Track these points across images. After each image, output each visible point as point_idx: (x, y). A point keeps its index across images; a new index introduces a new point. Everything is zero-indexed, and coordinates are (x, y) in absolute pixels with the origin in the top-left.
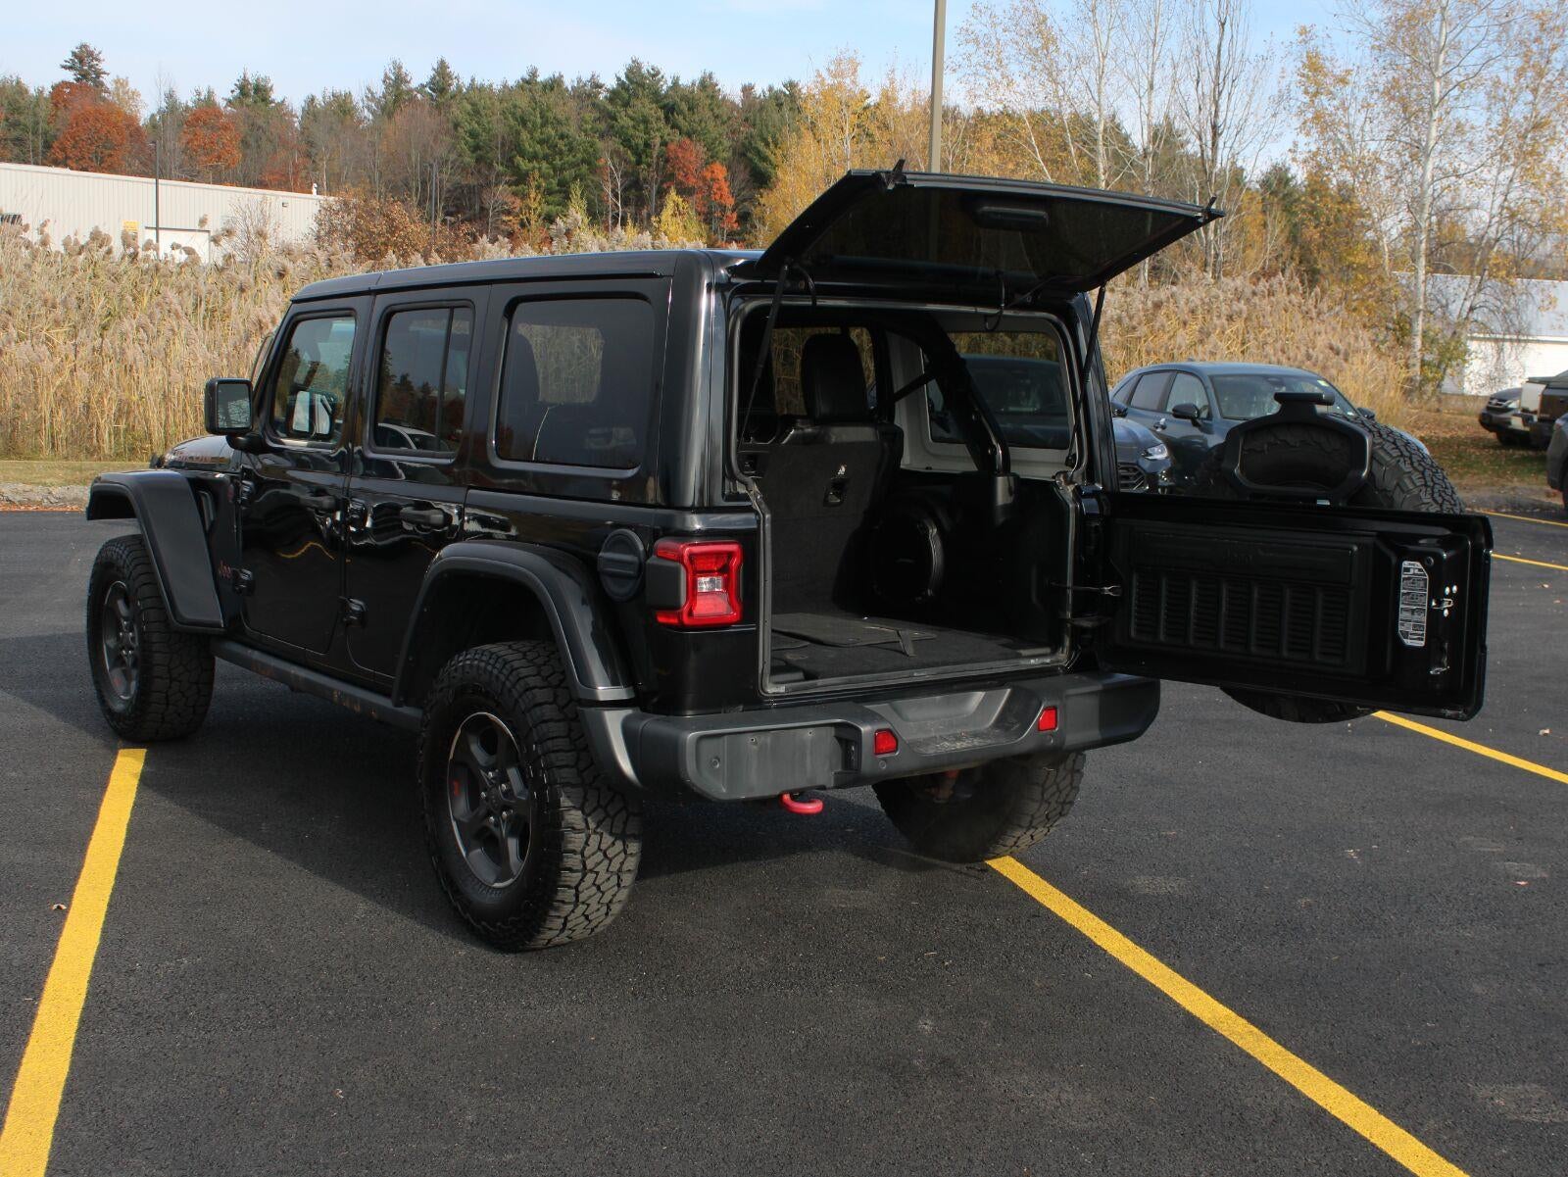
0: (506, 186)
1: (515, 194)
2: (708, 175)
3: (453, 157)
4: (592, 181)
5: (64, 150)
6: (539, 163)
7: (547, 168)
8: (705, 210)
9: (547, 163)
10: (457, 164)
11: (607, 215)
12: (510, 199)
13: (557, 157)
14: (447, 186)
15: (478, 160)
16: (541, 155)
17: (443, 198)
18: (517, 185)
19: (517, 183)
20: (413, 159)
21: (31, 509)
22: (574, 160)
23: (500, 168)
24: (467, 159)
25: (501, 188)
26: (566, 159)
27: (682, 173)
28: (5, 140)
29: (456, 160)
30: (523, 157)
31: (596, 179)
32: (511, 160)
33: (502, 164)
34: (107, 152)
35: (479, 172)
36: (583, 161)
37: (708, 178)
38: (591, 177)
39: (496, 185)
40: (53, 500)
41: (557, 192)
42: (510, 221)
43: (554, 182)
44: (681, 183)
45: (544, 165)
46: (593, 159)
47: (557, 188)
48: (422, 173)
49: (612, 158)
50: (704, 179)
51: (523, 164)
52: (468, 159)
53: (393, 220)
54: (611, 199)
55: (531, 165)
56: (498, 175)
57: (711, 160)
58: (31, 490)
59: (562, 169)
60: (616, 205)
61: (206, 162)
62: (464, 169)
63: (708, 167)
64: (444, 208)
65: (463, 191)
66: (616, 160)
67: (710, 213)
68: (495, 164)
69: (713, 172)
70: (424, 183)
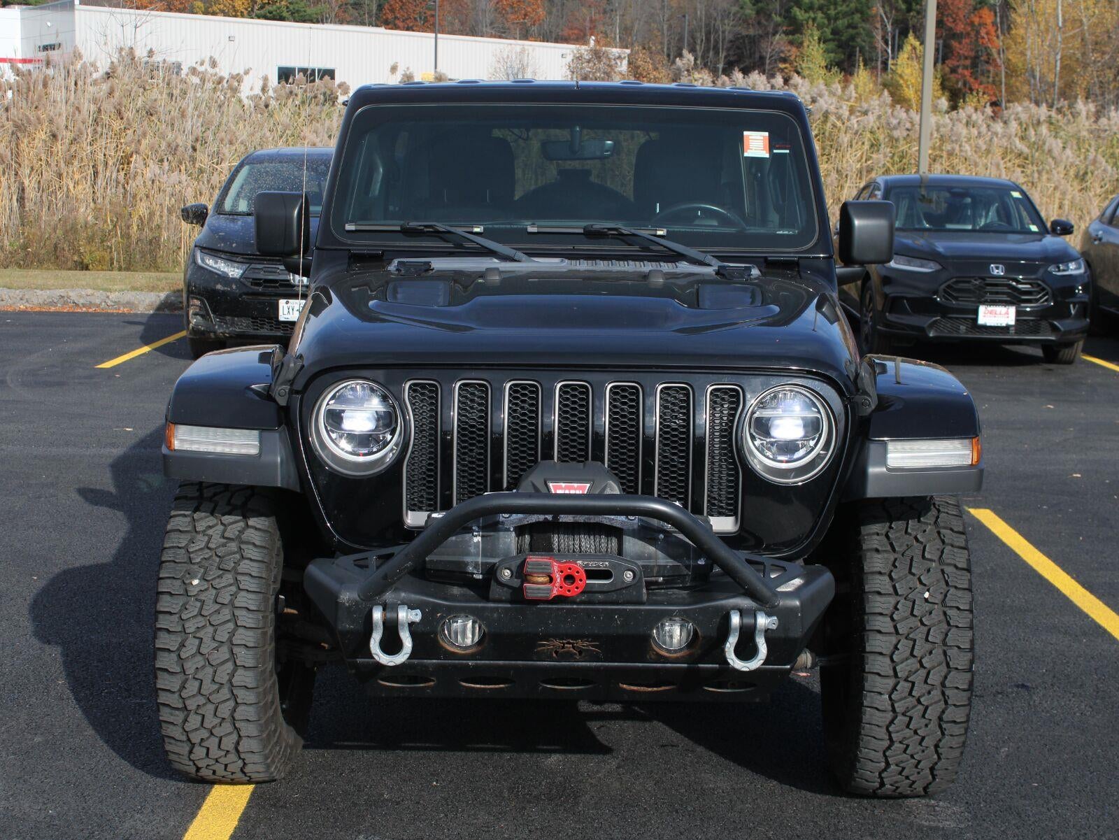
0: (783, 35)
1: (791, 43)
2: (976, 20)
3: (734, 9)
4: (864, 29)
5: (392, 10)
6: (814, 13)
7: (822, 18)
8: (972, 54)
9: (823, 13)
10: (739, 15)
11: (877, 60)
12: (786, 48)
13: (832, 7)
14: (729, 37)
15: (758, 13)
16: (816, 6)
17: (725, 47)
18: (793, 34)
19: (793, 33)
20: (699, 13)
21: (90, 310)
22: (848, 9)
23: (778, 19)
24: (748, 11)
25: (777, 37)
26: (839, 8)
27: (951, 20)
28: (346, 4)
29: (738, 12)
30: (800, 8)
31: (867, 26)
32: (788, 11)
33: (780, 15)
34: (429, 13)
35: (759, 23)
36: (857, 10)
37: (976, 23)
38: (864, 25)
39: (774, 34)
40: (110, 303)
41: (830, 40)
42: (786, 68)
43: (828, 31)
44: (951, 29)
45: (820, 15)
46: (865, 8)
47: (831, 37)
48: (707, 25)
49: (883, 7)
50: (972, 24)
51: (798, 13)
52: (750, 11)
53: (638, 67)
54: (880, 44)
55: (807, 15)
56: (777, 25)
57: (979, 6)
58: (93, 295)
59: (836, 19)
60: (887, 51)
61: (513, 19)
62: (745, 21)
63: (976, 12)
64: (726, 57)
65: (744, 41)
66: (887, 9)
67: (977, 57)
68: (773, 15)
69: (981, 17)
70: (708, 34)
